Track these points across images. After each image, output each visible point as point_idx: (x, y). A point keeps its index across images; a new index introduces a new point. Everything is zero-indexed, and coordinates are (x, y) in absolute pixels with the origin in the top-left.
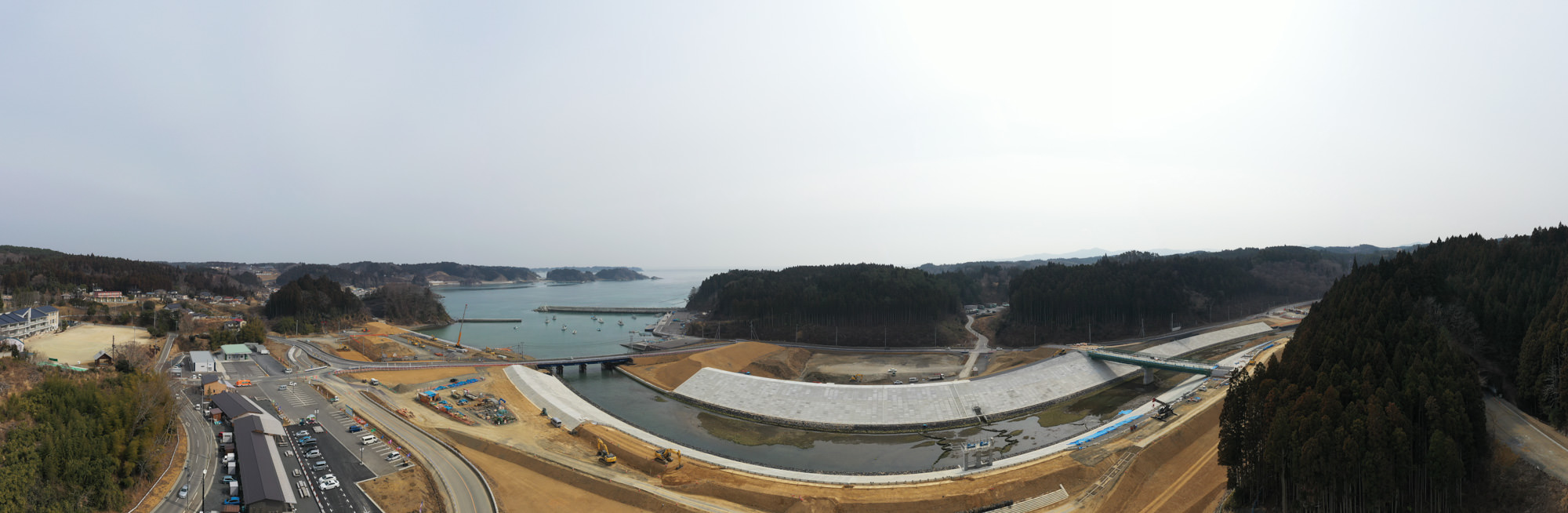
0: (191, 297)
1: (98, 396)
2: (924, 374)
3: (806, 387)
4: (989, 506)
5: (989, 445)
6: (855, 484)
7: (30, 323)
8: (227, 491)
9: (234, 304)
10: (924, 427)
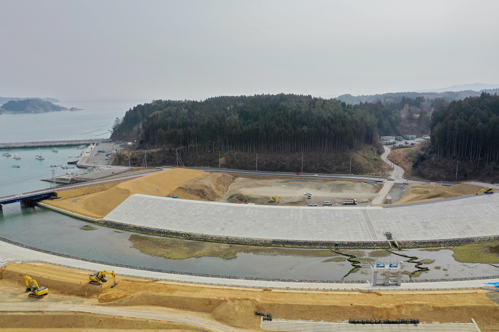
2: (338, 198)
3: (229, 207)
4: (395, 320)
5: (399, 268)
6: (273, 288)
10: (336, 245)
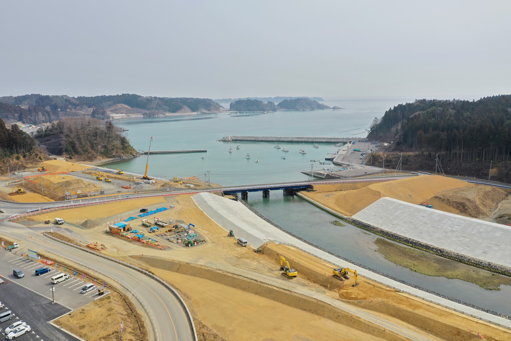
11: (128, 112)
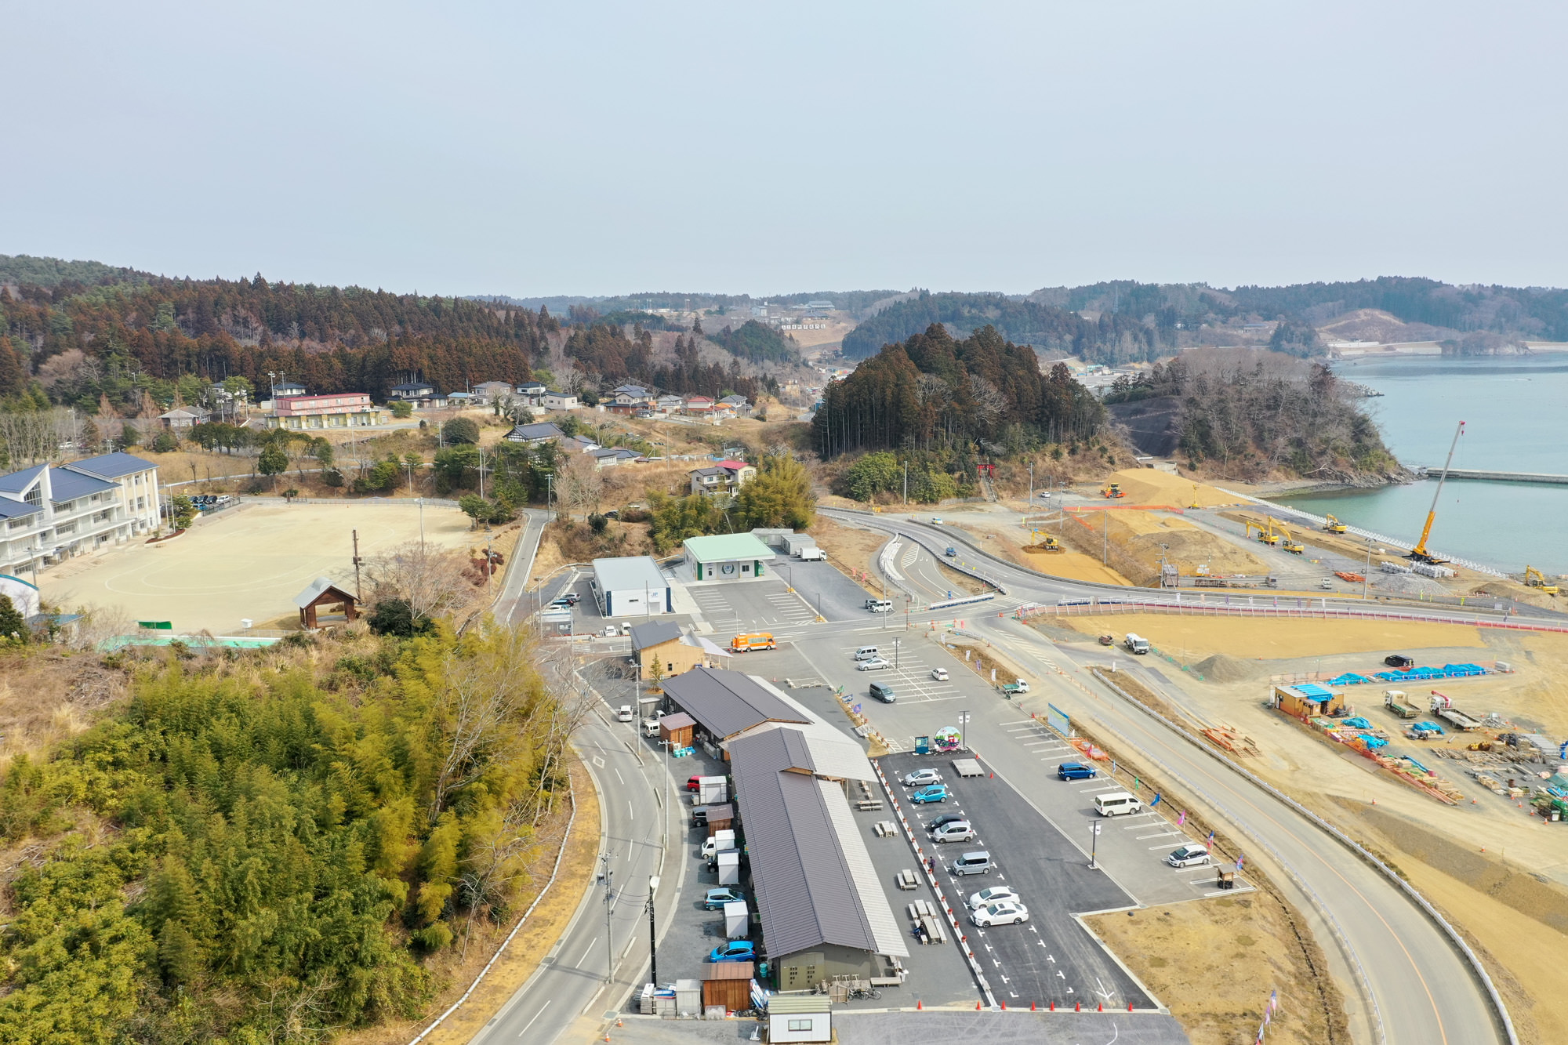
0: (589, 400)
1: (324, 713)
7: (51, 518)
8: (718, 929)
9: (716, 419)
11: (1389, 336)
